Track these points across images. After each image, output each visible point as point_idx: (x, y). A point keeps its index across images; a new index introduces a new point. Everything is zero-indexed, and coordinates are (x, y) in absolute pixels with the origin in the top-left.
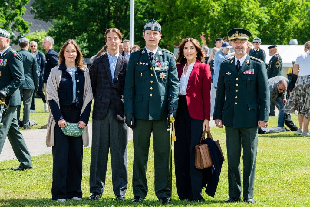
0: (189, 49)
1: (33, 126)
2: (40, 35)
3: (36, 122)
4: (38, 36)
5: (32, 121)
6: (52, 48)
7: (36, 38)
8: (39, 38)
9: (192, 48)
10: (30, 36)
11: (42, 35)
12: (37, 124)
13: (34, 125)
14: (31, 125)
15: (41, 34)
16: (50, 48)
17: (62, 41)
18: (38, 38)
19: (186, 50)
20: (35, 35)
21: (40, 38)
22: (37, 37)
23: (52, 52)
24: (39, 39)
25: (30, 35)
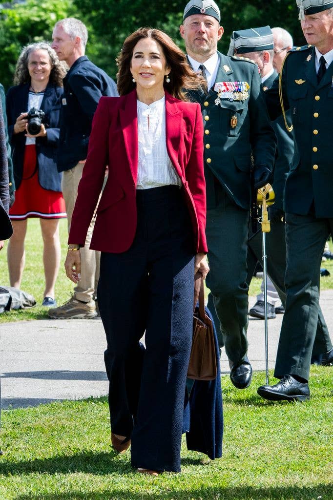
0: (147, 56)
1: (20, 308)
2: (51, 8)
3: (31, 298)
4: (45, 10)
5: (18, 294)
6: (83, 54)
7: (39, 16)
8: (50, 18)
9: (156, 58)
10: (22, 10)
11: (59, 7)
12: (35, 303)
13: (25, 305)
14: (13, 305)
15: (55, 6)
16: (78, 57)
17: (122, 27)
18: (43, 18)
19: (140, 60)
20: (36, 8)
21: (53, 17)
22: (42, 14)
23: (84, 69)
24: (48, 22)
25: (20, 7)
